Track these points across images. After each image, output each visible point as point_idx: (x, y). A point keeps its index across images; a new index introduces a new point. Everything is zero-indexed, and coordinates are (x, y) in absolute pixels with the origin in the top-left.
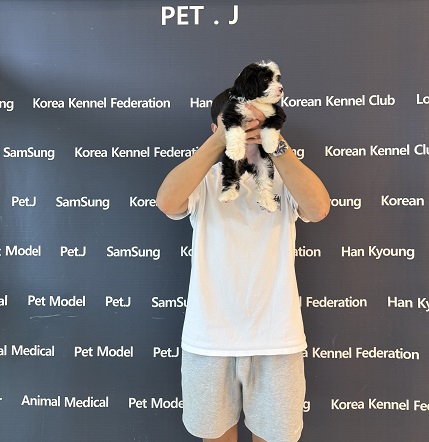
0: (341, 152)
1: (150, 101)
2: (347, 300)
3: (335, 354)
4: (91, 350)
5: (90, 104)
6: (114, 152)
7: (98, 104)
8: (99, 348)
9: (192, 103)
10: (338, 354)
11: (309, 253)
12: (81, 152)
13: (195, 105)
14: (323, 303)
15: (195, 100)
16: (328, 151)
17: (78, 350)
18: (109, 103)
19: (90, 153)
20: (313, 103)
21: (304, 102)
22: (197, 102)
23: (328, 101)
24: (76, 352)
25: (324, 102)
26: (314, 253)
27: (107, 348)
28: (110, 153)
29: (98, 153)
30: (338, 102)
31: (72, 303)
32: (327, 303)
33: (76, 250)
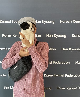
0: (76, 36)
2: (76, 75)
4: (8, 87)
6: (13, 35)
8: (11, 87)
12: (4, 35)
17: (5, 88)
19: (7, 36)
23: (74, 21)
26: (68, 63)
27: (13, 87)
28: (12, 36)
29: (9, 36)
30: (76, 22)
31: (3, 76)
32: (71, 76)
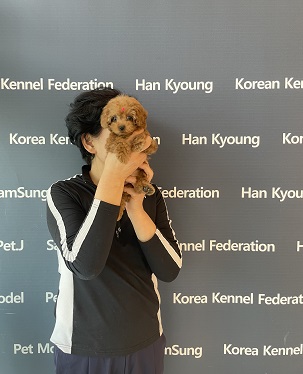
0: (300, 140)
1: (92, 83)
2: (301, 297)
3: (286, 351)
5: (25, 85)
6: (52, 138)
7: (34, 86)
8: (40, 345)
9: (137, 85)
10: (290, 351)
11: (263, 248)
12: (16, 139)
13: (140, 87)
14: (276, 301)
15: (140, 82)
16: (285, 138)
17: (16, 348)
18: (46, 84)
20: (271, 85)
21: (261, 85)
22: (143, 85)
23: (287, 83)
24: (15, 350)
25: (283, 84)
26: (267, 248)
27: (47, 345)
28: (48, 140)
29: (35, 140)
30: (298, 84)
31: (9, 299)
32: (280, 300)
33: (13, 244)
